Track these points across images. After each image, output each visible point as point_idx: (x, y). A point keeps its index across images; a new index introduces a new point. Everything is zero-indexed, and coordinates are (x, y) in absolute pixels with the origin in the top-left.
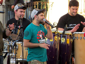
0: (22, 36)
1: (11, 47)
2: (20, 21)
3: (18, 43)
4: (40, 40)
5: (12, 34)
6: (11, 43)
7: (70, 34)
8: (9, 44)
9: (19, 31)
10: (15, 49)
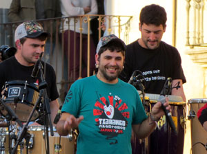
0: (45, 110)
1: (13, 141)
2: (39, 67)
3: (34, 130)
4: (100, 120)
5: (18, 104)
6: (15, 130)
7: (178, 103)
8: (10, 132)
9: (36, 96)
10: (25, 147)
